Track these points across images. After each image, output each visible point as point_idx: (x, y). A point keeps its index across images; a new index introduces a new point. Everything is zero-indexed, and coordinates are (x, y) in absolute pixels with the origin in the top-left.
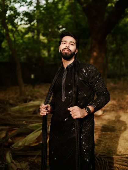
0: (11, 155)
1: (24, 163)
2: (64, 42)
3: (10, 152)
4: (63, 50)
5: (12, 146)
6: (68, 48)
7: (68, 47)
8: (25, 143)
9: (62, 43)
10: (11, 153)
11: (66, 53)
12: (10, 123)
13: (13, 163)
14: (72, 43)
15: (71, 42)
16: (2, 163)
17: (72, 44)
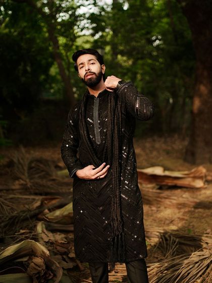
0: (44, 226)
1: (60, 235)
2: (81, 66)
3: (43, 223)
4: (85, 76)
5: (46, 216)
6: (89, 72)
7: (89, 70)
8: (64, 213)
9: (79, 68)
10: (45, 224)
11: (90, 79)
12: (52, 191)
13: (44, 233)
14: (91, 62)
15: (90, 60)
16: (30, 233)
17: (92, 64)
